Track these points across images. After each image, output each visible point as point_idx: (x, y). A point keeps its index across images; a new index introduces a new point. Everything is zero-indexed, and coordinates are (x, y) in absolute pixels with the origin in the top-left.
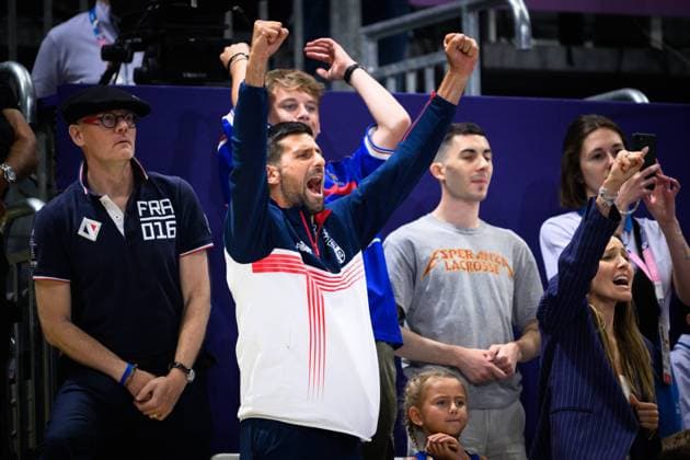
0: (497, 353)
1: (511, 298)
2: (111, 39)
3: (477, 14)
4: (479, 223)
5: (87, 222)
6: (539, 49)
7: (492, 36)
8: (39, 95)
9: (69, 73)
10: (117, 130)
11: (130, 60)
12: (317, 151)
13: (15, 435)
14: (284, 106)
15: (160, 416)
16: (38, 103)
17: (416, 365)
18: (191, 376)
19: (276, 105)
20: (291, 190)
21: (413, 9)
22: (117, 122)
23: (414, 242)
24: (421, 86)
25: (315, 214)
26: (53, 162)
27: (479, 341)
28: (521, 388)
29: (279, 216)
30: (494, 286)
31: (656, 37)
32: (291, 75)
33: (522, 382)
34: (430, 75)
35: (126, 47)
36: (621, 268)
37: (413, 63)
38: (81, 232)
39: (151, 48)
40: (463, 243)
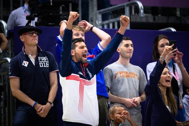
0: (135, 100)
1: (138, 85)
2: (29, 14)
3: (129, 7)
4: (130, 64)
5: (24, 62)
6: (146, 17)
7: (133, 13)
8: (9, 29)
9: (17, 23)
10: (33, 36)
11: (34, 20)
12: (86, 47)
13: (3, 122)
14: (75, 35)
15: (44, 116)
16: (9, 31)
17: (112, 103)
18: (52, 105)
19: (73, 35)
20: (78, 57)
21: (111, 6)
22: (33, 34)
23: (112, 69)
24: (114, 27)
25: (85, 64)
26: (13, 48)
27: (130, 96)
28: (141, 110)
29: (74, 65)
30: (134, 82)
31: (178, 13)
32: (77, 26)
33: (142, 108)
34: (116, 24)
35: (33, 16)
36: (168, 77)
37: (112, 20)
38: (23, 64)
39: (40, 17)
40: (125, 70)
